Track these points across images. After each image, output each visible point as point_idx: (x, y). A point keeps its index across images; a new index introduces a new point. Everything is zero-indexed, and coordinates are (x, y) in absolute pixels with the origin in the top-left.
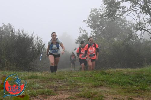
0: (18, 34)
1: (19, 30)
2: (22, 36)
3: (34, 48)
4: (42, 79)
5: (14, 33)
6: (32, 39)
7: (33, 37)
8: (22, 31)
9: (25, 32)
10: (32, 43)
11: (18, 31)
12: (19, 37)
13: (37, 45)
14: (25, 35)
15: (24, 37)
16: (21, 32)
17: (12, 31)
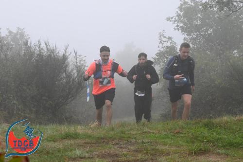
0: (38, 49)
1: (39, 41)
2: (45, 52)
3: (69, 76)
4: (87, 140)
5: (30, 47)
6: (65, 58)
7: (67, 54)
8: (46, 45)
9: (52, 45)
10: (66, 66)
11: (37, 43)
12: (40, 55)
13: (75, 71)
14: (52, 51)
15: (50, 55)
16: (43, 46)
17: (26, 44)
